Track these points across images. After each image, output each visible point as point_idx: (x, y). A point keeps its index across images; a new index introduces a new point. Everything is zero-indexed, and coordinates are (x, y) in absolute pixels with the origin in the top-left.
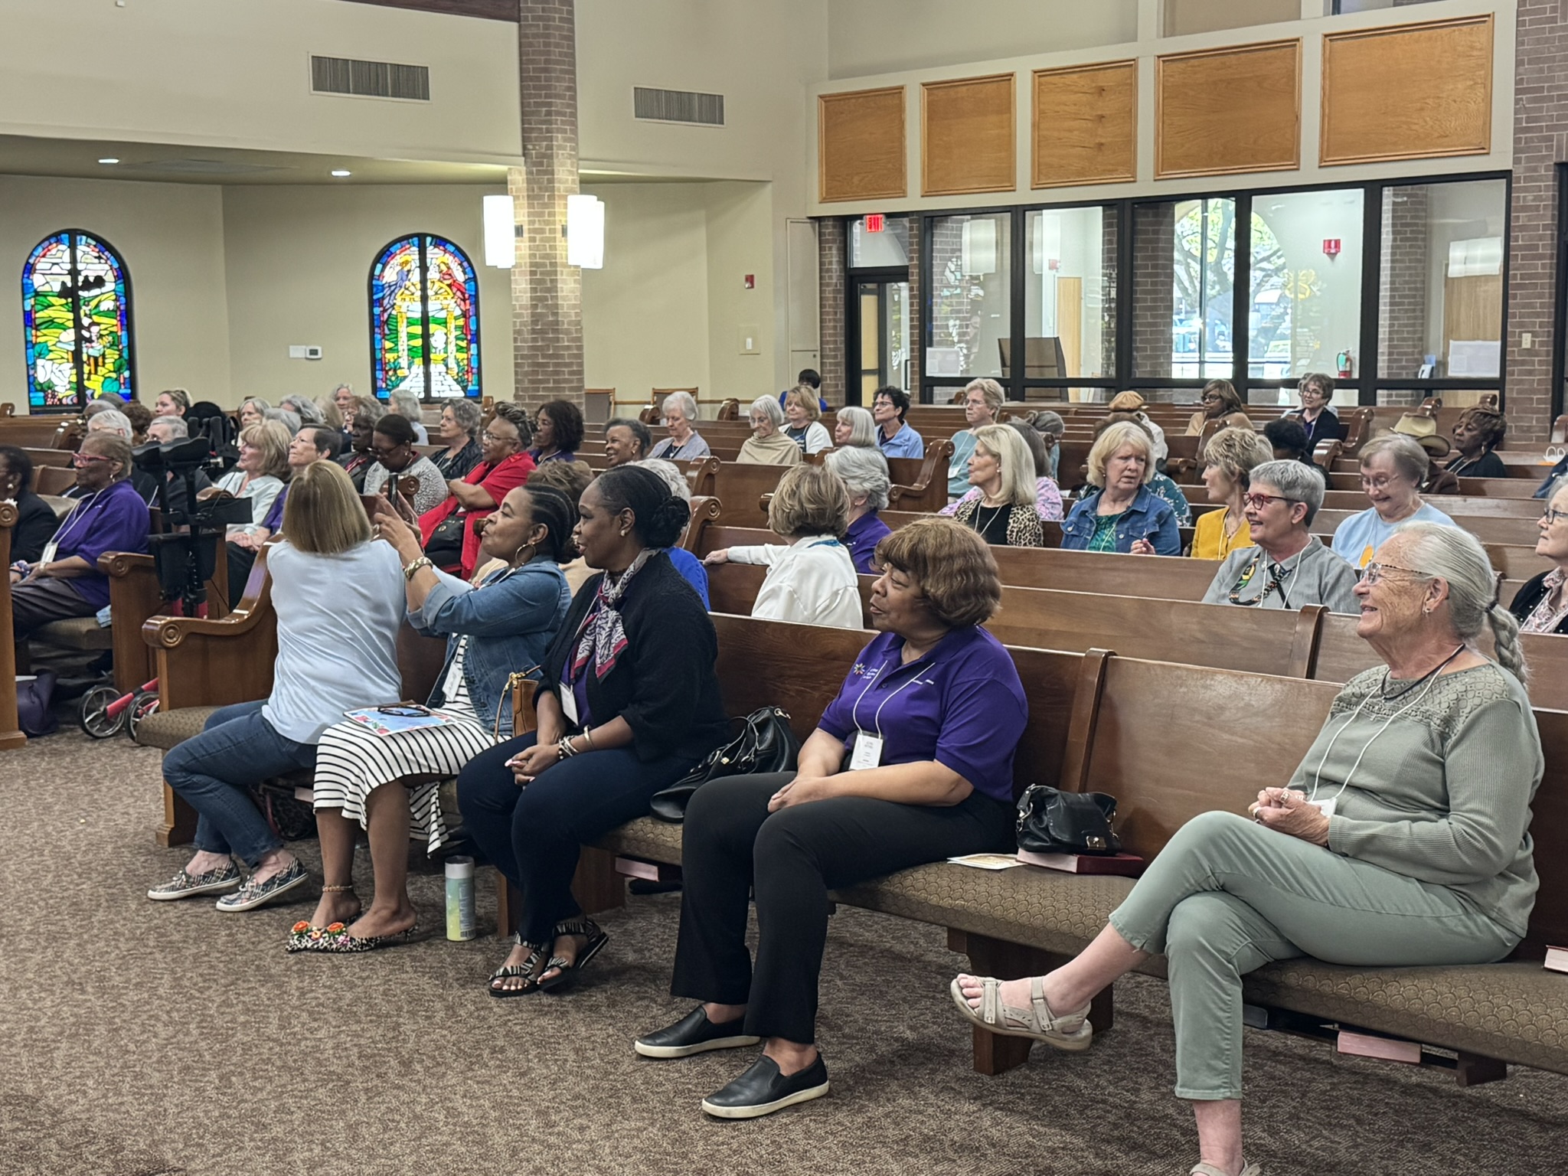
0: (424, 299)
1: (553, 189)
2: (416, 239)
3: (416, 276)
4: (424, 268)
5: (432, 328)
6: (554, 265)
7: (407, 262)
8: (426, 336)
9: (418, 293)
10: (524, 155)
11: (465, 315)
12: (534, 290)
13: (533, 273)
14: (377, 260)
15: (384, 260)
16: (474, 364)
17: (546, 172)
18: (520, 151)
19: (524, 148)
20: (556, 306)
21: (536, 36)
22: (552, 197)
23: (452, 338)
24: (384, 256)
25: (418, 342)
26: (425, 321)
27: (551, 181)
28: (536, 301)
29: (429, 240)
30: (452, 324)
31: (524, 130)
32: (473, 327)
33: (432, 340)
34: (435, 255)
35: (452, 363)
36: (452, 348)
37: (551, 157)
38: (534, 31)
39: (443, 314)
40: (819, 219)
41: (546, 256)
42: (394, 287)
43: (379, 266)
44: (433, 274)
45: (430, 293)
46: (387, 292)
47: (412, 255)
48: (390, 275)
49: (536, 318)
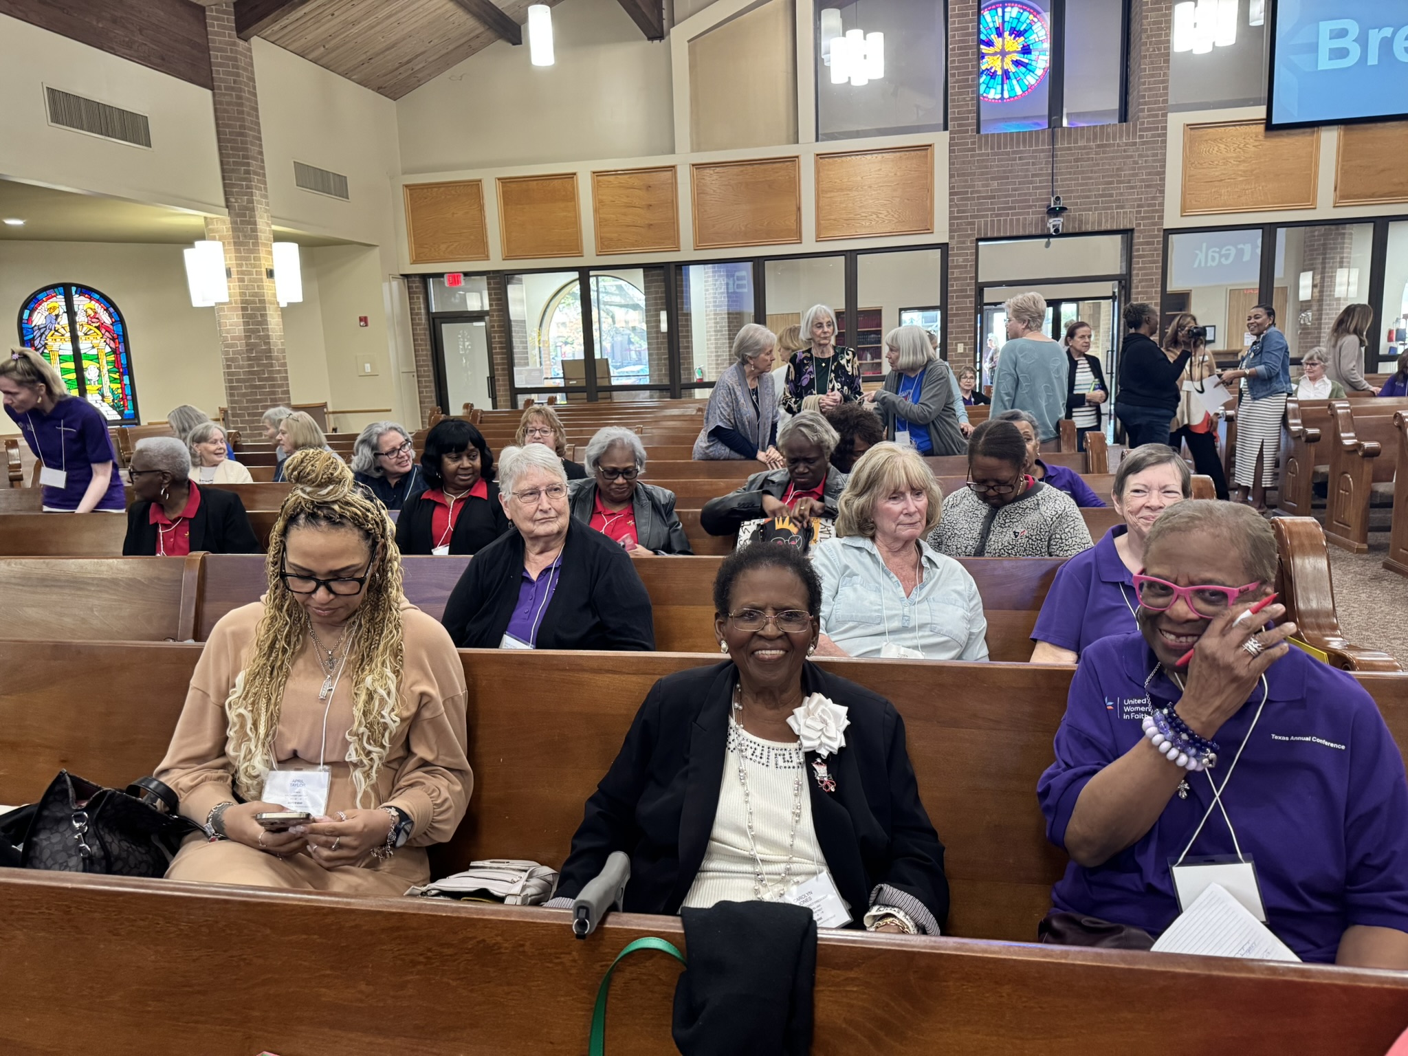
0: (75, 339)
1: (256, 238)
2: (61, 290)
3: (64, 320)
4: (71, 312)
5: (85, 363)
6: (263, 302)
7: (54, 308)
8: (79, 370)
9: (68, 334)
10: (227, 207)
11: (114, 351)
12: (246, 323)
13: (244, 309)
14: (25, 306)
15: (32, 305)
16: (128, 391)
17: (249, 223)
18: (223, 203)
19: (227, 200)
20: (268, 337)
21: (229, 104)
22: (256, 244)
23: (105, 371)
24: (32, 303)
25: (73, 376)
26: (77, 356)
27: (254, 230)
29: (74, 289)
30: (103, 361)
31: (225, 185)
32: (124, 361)
33: (86, 374)
34: (81, 303)
35: (107, 393)
36: (106, 378)
37: (253, 210)
38: (227, 99)
39: (94, 352)
40: (406, 276)
41: (255, 295)
42: (43, 330)
43: (27, 313)
44: (81, 318)
45: (80, 334)
46: (37, 333)
47: (59, 302)
48: (39, 319)
49: (250, 347)
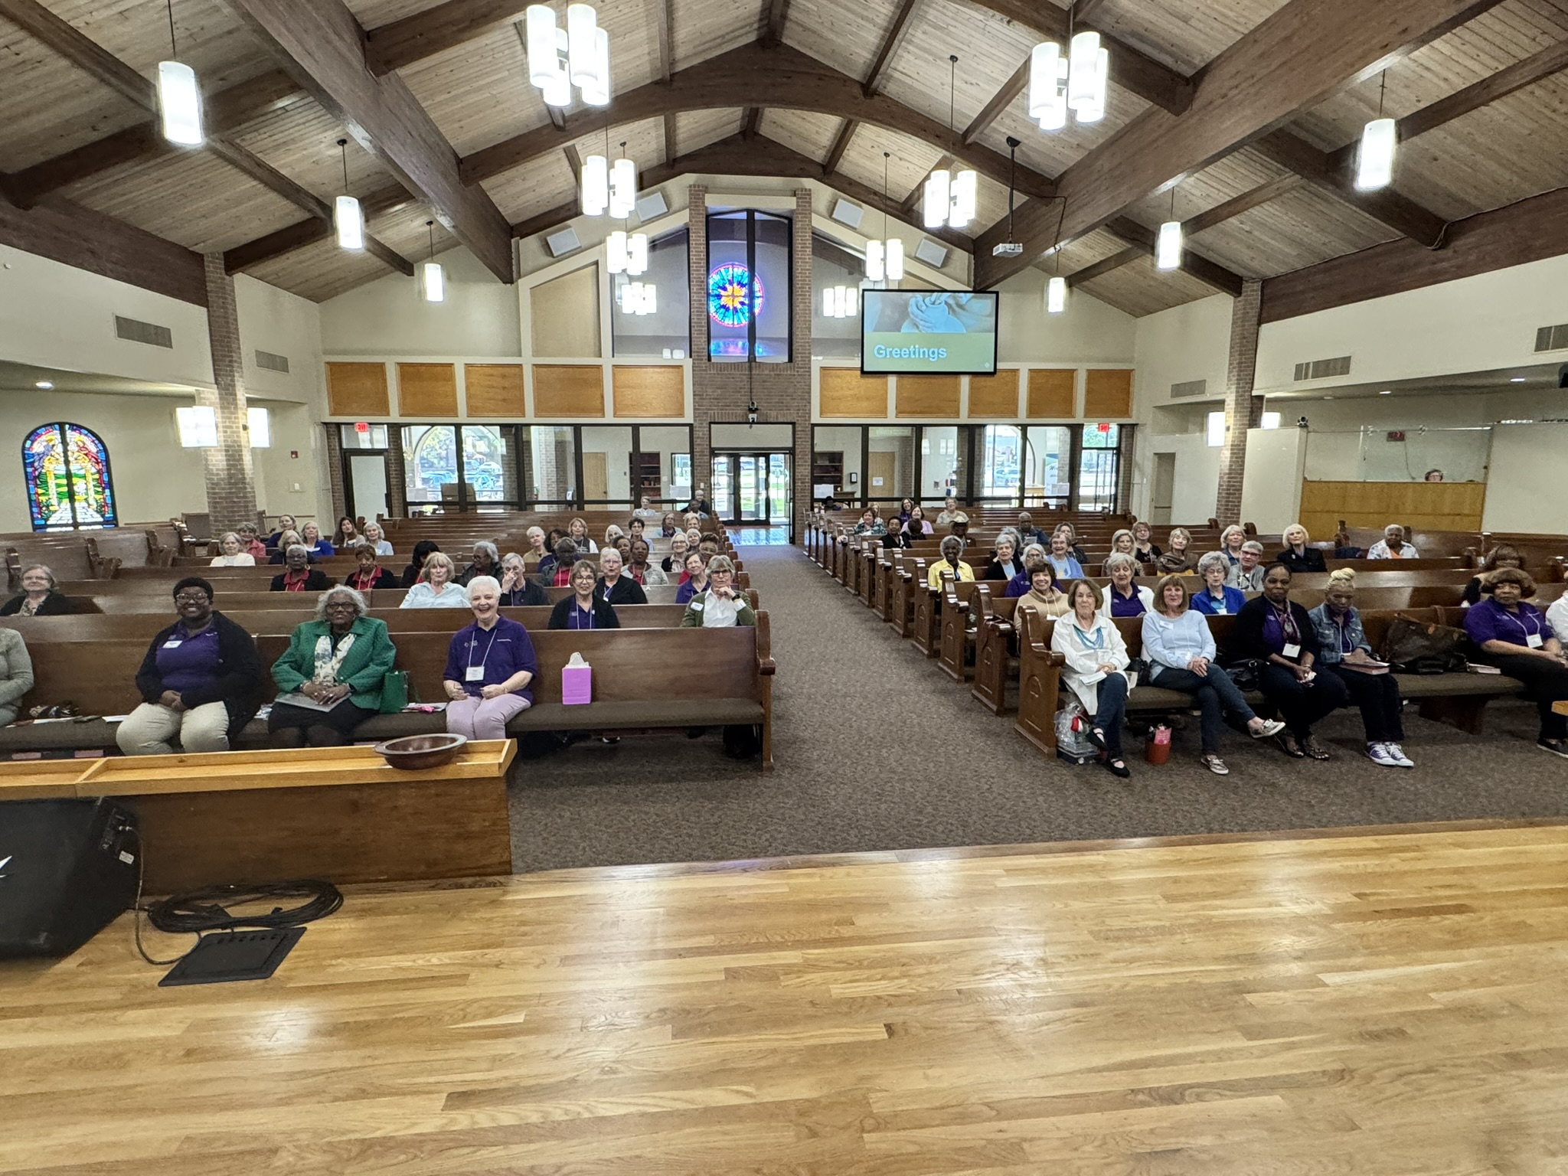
0: (67, 462)
1: (236, 404)
2: (57, 426)
3: (59, 448)
4: (64, 442)
5: (75, 480)
6: (239, 446)
7: (51, 440)
8: (70, 485)
9: (62, 459)
10: (216, 383)
11: (99, 472)
12: (227, 460)
13: (227, 451)
14: (28, 438)
15: (32, 437)
16: (109, 501)
17: (231, 394)
18: (213, 381)
19: (216, 379)
20: (243, 469)
21: (219, 317)
22: (236, 408)
23: (91, 486)
24: (33, 435)
25: (65, 489)
26: (69, 476)
27: (235, 399)
28: (230, 467)
29: (67, 426)
30: (90, 478)
31: (215, 370)
32: (106, 479)
33: (75, 488)
34: (72, 436)
35: (92, 501)
36: (91, 492)
37: (234, 386)
38: (217, 314)
39: (82, 472)
40: (325, 424)
41: (235, 441)
42: (41, 456)
43: (28, 443)
44: (72, 447)
45: (70, 459)
46: (36, 458)
47: (55, 436)
48: (38, 447)
49: (230, 476)
